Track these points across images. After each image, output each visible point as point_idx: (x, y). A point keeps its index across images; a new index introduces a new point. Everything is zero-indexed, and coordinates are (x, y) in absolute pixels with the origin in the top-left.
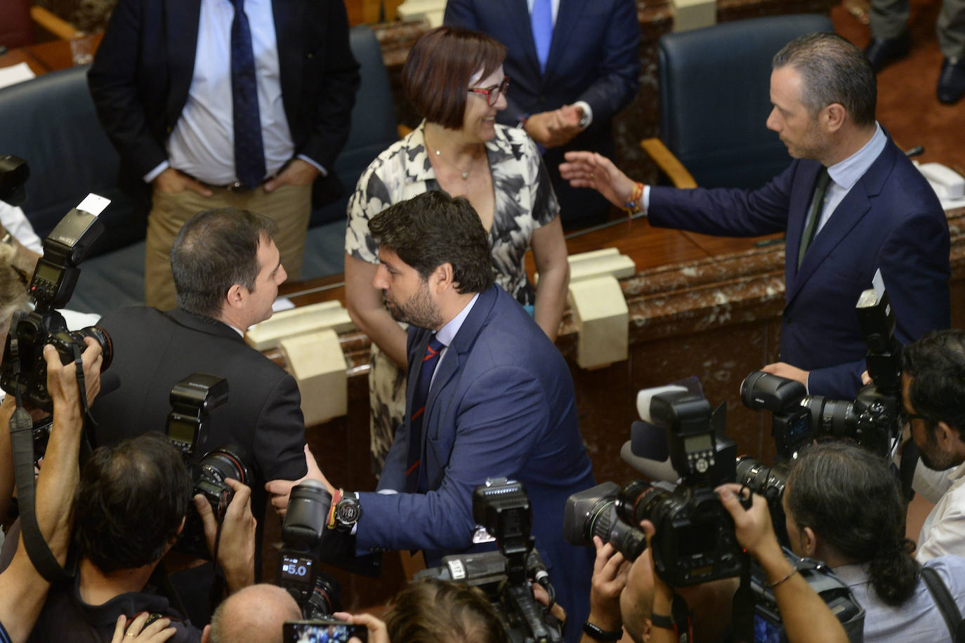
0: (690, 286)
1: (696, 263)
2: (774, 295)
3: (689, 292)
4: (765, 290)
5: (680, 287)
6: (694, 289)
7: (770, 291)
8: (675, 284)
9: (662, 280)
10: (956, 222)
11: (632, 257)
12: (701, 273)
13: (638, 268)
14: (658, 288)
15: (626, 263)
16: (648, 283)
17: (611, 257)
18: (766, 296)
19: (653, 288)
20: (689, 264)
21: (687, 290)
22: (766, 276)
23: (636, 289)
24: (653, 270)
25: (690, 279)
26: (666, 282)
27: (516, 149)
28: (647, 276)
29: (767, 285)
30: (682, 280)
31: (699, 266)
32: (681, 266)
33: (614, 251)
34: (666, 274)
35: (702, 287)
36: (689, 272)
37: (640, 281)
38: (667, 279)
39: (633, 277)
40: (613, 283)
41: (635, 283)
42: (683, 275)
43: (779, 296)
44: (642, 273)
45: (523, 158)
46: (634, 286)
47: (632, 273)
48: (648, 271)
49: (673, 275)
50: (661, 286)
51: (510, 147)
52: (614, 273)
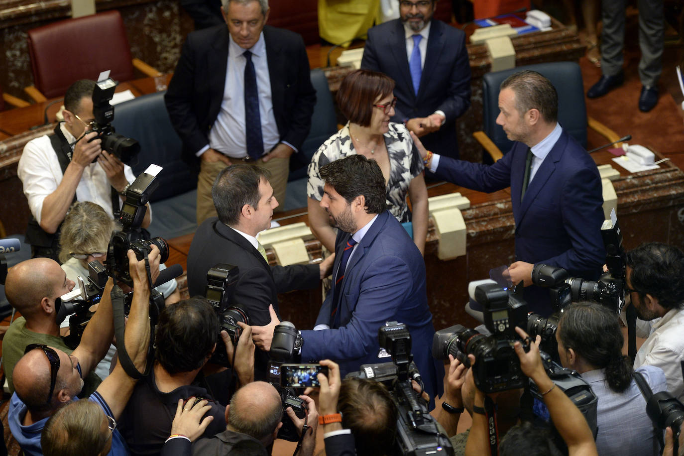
0: (501, 214)
1: (504, 201)
3: (500, 217)
5: (495, 214)
6: (503, 215)
8: (492, 213)
9: (485, 210)
10: (649, 177)
11: (469, 198)
12: (507, 206)
13: (472, 204)
14: (483, 214)
15: (465, 201)
16: (477, 212)
17: (456, 197)
19: (480, 215)
20: (500, 201)
21: (499, 216)
23: (470, 216)
24: (480, 205)
25: (500, 209)
26: (487, 212)
27: (400, 135)
28: (477, 208)
30: (496, 210)
31: (506, 203)
32: (496, 202)
33: (458, 194)
34: (488, 207)
35: (508, 214)
36: (500, 206)
37: (473, 211)
38: (488, 210)
39: (469, 209)
40: (458, 212)
41: (470, 212)
42: (497, 207)
44: (474, 207)
45: (404, 140)
46: (470, 214)
47: (468, 206)
48: (477, 206)
49: (491, 208)
50: (484, 214)
51: (397, 135)
52: (458, 207)
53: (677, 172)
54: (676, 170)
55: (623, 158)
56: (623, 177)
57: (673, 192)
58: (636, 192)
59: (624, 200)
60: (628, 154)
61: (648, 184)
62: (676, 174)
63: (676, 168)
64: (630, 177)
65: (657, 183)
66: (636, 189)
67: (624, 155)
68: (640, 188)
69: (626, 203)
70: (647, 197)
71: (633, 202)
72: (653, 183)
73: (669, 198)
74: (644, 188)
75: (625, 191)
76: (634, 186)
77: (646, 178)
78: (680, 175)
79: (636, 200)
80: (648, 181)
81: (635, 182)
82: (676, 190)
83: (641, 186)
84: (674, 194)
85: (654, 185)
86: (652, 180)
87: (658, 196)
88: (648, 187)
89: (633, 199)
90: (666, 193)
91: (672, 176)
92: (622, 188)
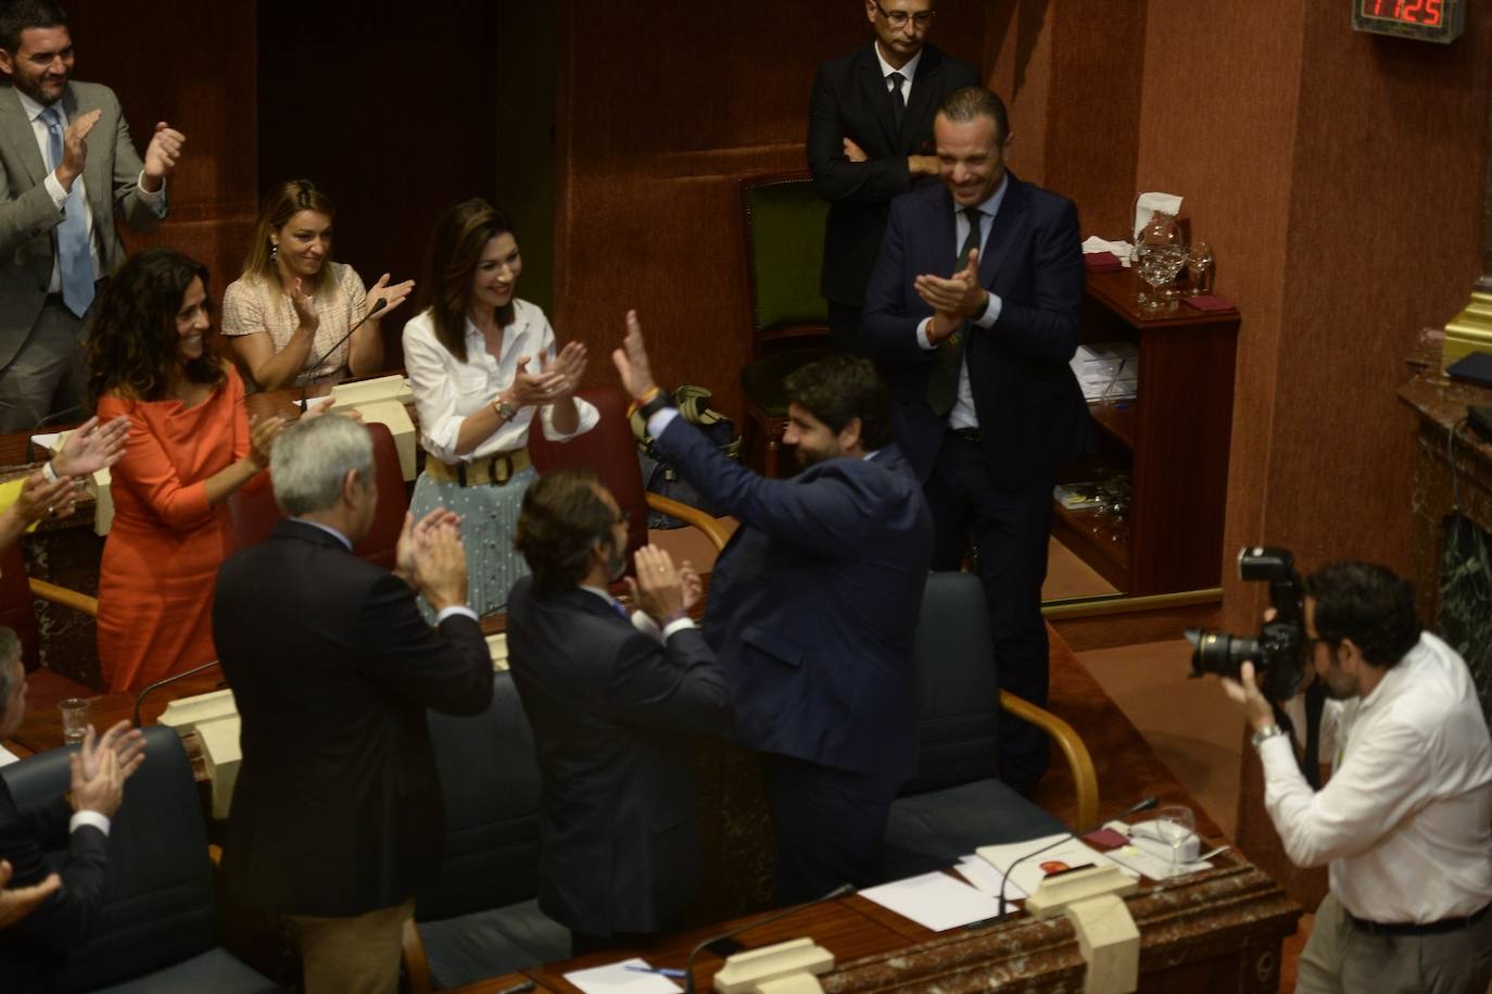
0: (900, 982)
1: (903, 951)
2: (999, 987)
3: (898, 989)
4: (987, 982)
5: (889, 982)
6: (904, 984)
7: (994, 983)
8: (882, 978)
9: (866, 974)
10: (1198, 888)
11: (829, 948)
12: (911, 963)
13: (837, 962)
14: (862, 984)
15: (823, 956)
16: (851, 979)
17: (804, 948)
18: (990, 988)
19: (857, 985)
20: (896, 953)
21: (897, 985)
22: (986, 964)
23: (836, 987)
24: (853, 963)
25: (898, 971)
26: (871, 977)
28: (847, 970)
29: (989, 976)
30: (890, 973)
31: (908, 955)
32: (886, 956)
33: (807, 941)
34: (874, 966)
35: (915, 981)
36: (897, 963)
37: (841, 977)
38: (872, 973)
39: (831, 973)
40: (811, 981)
41: (835, 979)
42: (890, 967)
43: (1005, 988)
44: (842, 967)
46: (834, 985)
47: (830, 967)
48: (848, 965)
49: (878, 968)
50: (867, 982)
52: (811, 969)
53: (1252, 874)
54: (1249, 870)
55: (1125, 849)
56: (1144, 890)
57: (1249, 918)
58: (1174, 921)
59: (1151, 939)
60: (1133, 841)
61: (1196, 903)
62: (1252, 878)
63: (1249, 865)
64: (1158, 888)
65: (1214, 899)
66: (1172, 915)
67: (1127, 843)
68: (1180, 913)
69: (1156, 946)
70: (1196, 930)
71: (1169, 943)
72: (1205, 901)
73: (1243, 929)
74: (1190, 911)
75: (1152, 920)
76: (1168, 908)
77: (1190, 890)
78: (1260, 880)
79: (1175, 939)
80: (1196, 896)
81: (1171, 898)
82: (1253, 912)
83: (1183, 907)
84: (1251, 923)
85: (1208, 905)
86: (1204, 893)
87: (1219, 927)
88: (1198, 909)
89: (1169, 937)
90: (1235, 922)
91: (1244, 883)
92: (1145, 913)
